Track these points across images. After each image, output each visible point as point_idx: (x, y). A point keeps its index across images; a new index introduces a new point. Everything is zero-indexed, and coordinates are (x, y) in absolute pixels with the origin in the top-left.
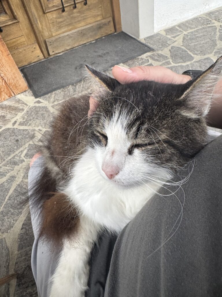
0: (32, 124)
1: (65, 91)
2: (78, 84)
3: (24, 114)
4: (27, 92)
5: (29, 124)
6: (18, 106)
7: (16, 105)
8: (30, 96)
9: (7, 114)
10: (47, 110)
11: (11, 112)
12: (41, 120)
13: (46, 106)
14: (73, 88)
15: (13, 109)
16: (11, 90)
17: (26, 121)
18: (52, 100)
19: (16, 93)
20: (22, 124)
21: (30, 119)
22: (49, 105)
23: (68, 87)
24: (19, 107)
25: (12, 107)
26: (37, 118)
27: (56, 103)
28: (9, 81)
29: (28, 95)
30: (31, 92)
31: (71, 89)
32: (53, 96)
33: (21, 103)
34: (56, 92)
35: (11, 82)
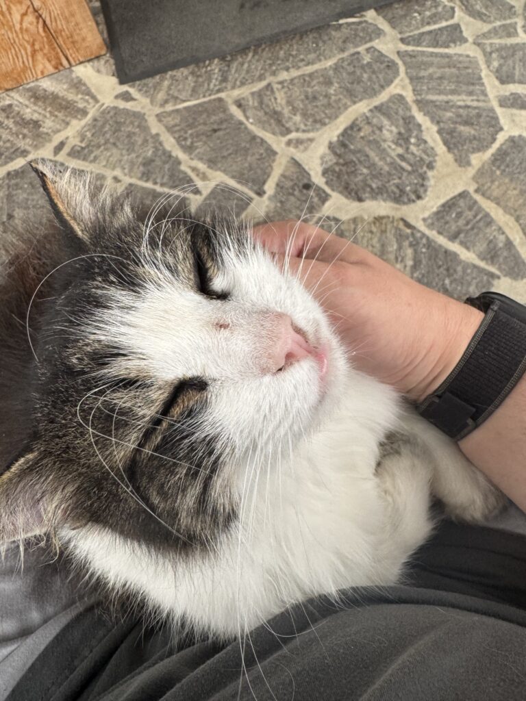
0: (102, 157)
1: (199, 73)
2: (237, 59)
3: (85, 126)
4: (102, 62)
5: (92, 155)
6: (75, 98)
7: (71, 96)
8: (107, 74)
9: (45, 116)
10: (143, 124)
11: (56, 113)
12: (124, 152)
13: (143, 111)
14: (220, 70)
15: (60, 104)
16: (59, 50)
17: (88, 146)
18: (161, 96)
19: (73, 58)
20: (77, 154)
21: (98, 143)
22: (150, 110)
23: (209, 65)
24: (77, 102)
25: (59, 101)
26: (114, 144)
27: (169, 107)
28: (54, 24)
29: (103, 69)
30: (112, 61)
31: (216, 71)
32: (166, 83)
33: (83, 94)
34: (174, 73)
35: (60, 27)
